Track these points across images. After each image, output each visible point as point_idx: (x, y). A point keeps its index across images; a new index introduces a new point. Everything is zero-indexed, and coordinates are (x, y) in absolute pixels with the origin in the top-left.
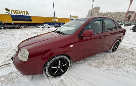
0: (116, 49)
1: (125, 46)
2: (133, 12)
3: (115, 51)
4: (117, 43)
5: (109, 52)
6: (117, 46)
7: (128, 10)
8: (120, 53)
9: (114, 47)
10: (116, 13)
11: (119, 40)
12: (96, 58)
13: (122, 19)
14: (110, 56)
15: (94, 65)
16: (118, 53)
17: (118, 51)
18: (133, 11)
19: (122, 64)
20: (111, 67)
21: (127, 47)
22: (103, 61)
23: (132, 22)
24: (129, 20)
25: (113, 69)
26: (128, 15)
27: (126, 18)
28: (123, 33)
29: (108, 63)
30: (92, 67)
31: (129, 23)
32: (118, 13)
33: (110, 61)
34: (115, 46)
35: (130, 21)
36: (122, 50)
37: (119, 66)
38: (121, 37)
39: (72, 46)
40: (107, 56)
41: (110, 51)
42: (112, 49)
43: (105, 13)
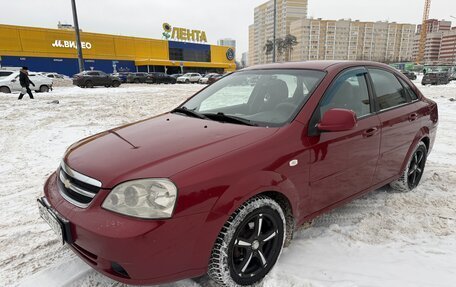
0: (418, 175)
1: (446, 165)
2: (446, 26)
3: (417, 184)
4: (418, 153)
5: (399, 190)
6: (422, 165)
7: (426, 15)
8: (435, 190)
9: (411, 168)
10: (379, 23)
11: (422, 143)
12: (359, 215)
13: (408, 50)
14: (406, 202)
15: (361, 236)
16: (428, 192)
17: (428, 183)
18: (443, 21)
19: (449, 222)
20: (418, 235)
21: (451, 169)
22: (389, 221)
23: (450, 66)
24: (435, 57)
25: (426, 240)
26: (430, 35)
27: (423, 47)
28: (429, 116)
29: (405, 224)
30: (358, 243)
31: (440, 70)
32: (387, 24)
33: (411, 218)
34: (413, 162)
35: (439, 62)
36: (440, 179)
37: (444, 230)
38: (426, 130)
39: (293, 163)
40: (394, 203)
41: (401, 183)
42: (406, 177)
43: (332, 22)
